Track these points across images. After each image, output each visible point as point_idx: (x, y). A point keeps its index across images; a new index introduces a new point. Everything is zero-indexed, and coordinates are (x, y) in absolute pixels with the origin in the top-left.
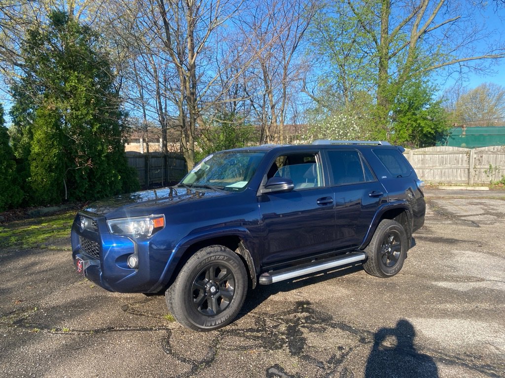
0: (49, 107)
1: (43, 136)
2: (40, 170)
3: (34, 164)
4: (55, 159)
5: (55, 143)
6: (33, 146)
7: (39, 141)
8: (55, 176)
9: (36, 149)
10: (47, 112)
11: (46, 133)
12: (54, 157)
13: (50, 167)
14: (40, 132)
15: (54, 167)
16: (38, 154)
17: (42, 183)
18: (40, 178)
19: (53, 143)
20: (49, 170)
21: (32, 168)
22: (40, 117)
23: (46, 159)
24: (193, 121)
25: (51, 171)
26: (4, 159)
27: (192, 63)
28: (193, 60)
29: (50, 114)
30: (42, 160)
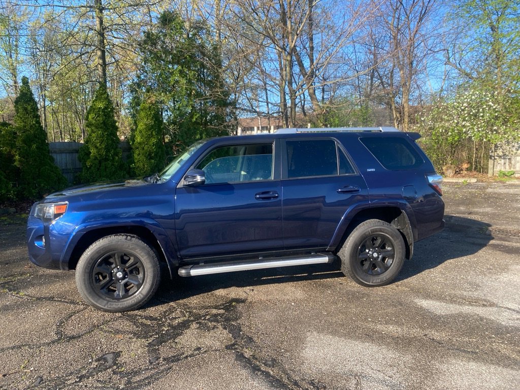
0: (149, 101)
1: (144, 127)
2: (142, 158)
3: (137, 152)
4: (153, 148)
5: (154, 133)
6: (137, 136)
7: (141, 132)
8: (154, 163)
9: (138, 139)
10: (147, 106)
11: (146, 125)
12: (153, 146)
13: (150, 155)
14: (142, 124)
15: (153, 155)
16: (140, 143)
17: (144, 169)
18: (141, 164)
19: (152, 133)
20: (149, 157)
21: (136, 156)
22: (142, 110)
23: (146, 148)
24: (293, 107)
25: (151, 158)
26: (112, 148)
27: (293, 46)
28: (294, 43)
29: (150, 107)
30: (143, 149)
